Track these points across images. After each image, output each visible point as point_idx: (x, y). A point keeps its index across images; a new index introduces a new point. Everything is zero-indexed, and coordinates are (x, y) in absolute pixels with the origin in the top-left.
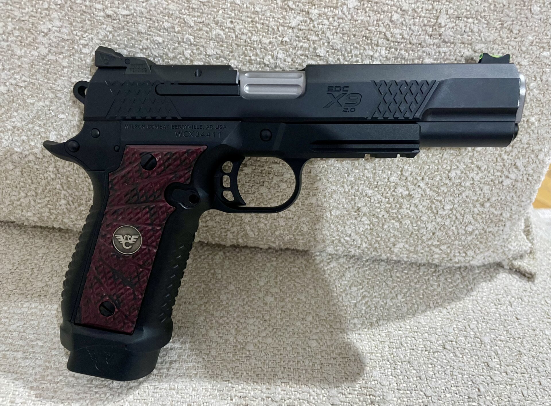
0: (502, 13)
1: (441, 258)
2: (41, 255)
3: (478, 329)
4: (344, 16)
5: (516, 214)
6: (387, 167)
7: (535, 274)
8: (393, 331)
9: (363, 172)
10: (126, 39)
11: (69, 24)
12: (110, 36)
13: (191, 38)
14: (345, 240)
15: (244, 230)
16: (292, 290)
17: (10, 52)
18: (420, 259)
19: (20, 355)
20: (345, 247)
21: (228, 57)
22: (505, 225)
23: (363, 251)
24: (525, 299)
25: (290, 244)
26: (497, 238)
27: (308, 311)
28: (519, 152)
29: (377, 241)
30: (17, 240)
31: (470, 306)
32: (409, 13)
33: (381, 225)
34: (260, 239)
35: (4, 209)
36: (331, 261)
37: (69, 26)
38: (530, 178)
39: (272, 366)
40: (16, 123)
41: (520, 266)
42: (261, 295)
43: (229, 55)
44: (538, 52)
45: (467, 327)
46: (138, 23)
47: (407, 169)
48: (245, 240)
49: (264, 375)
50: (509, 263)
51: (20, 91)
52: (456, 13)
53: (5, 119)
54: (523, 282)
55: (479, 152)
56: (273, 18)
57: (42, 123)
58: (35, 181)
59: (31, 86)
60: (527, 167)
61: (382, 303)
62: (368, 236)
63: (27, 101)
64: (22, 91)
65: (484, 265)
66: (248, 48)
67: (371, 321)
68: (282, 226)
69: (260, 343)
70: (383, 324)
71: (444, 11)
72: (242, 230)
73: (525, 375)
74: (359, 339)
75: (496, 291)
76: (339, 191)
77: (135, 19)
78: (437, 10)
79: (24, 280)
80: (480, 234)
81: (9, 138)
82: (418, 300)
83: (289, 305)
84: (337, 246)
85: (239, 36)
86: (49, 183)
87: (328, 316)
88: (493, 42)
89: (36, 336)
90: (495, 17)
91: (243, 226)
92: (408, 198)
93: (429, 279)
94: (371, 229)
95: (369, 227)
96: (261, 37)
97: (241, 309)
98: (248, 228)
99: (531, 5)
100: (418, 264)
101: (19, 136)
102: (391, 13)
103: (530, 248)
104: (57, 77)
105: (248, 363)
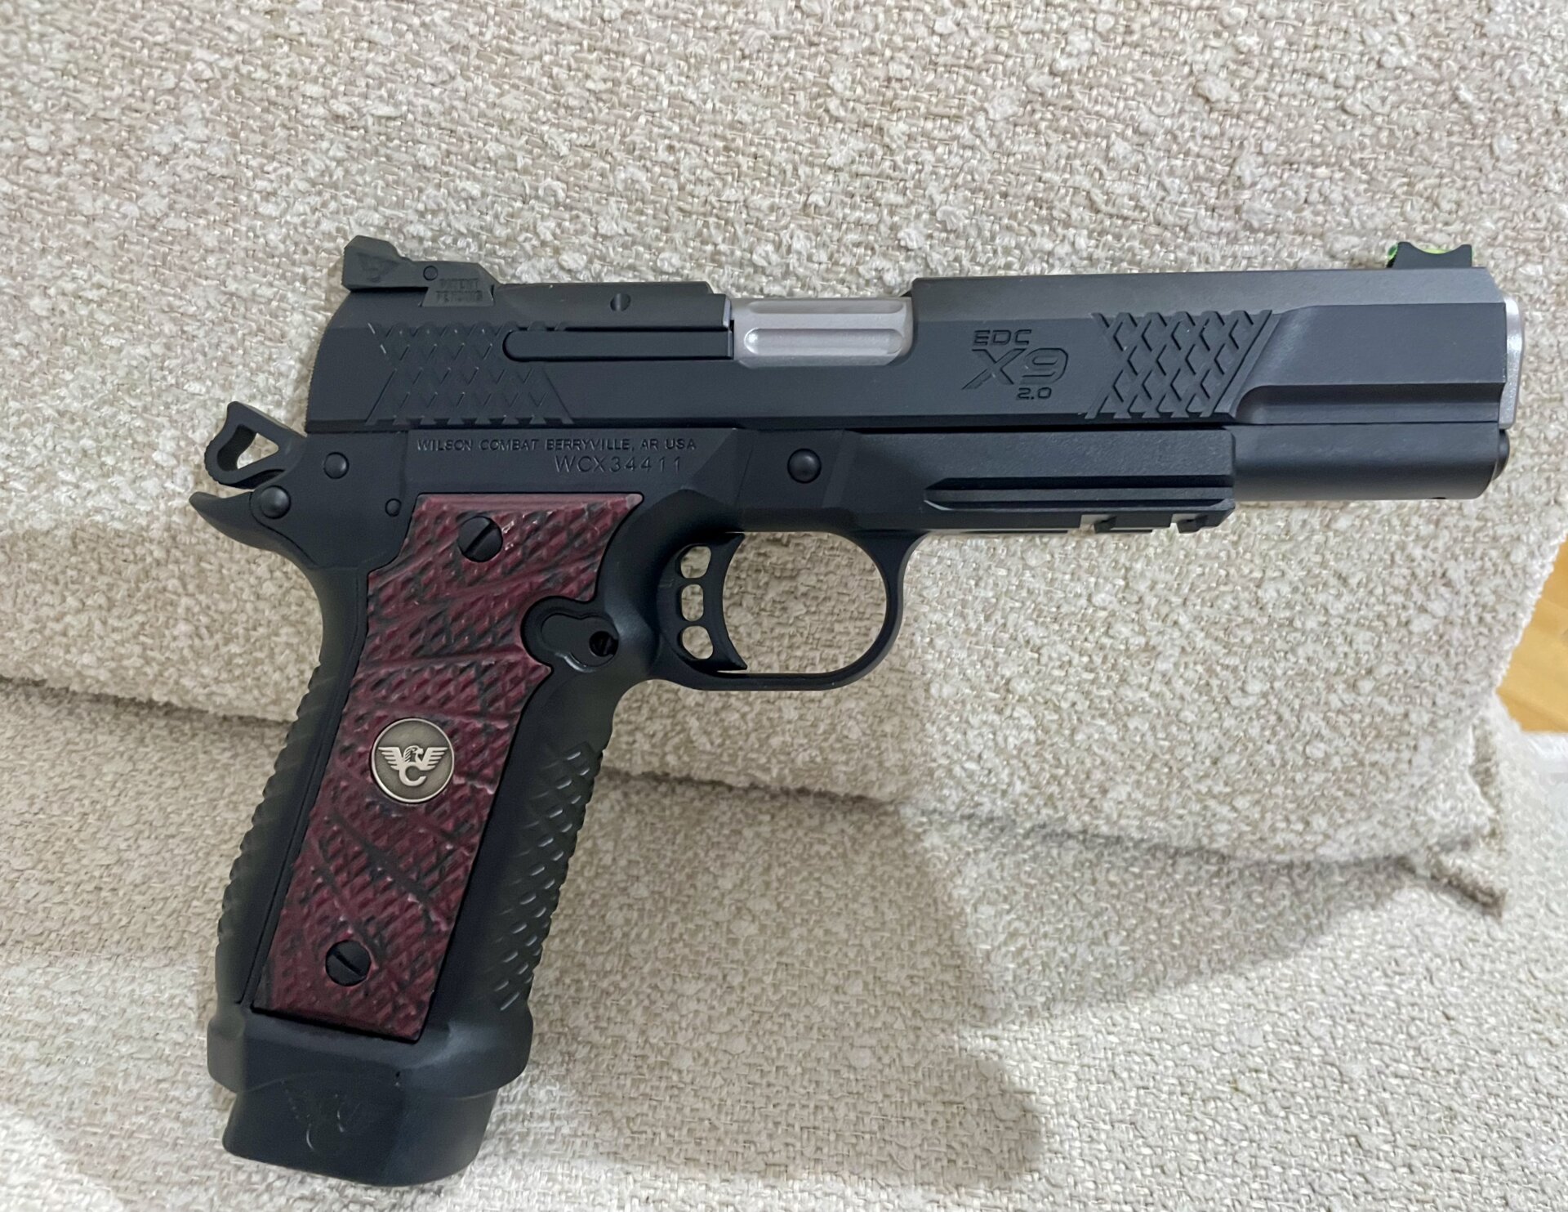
0: (1411, 155)
1: (1235, 835)
2: (109, 778)
3: (1333, 1038)
4: (978, 142)
5: (1446, 716)
6: (1086, 564)
7: (1503, 895)
8: (1091, 1033)
9: (1019, 575)
10: (381, 183)
11: (228, 134)
12: (339, 173)
13: (559, 187)
14: (963, 768)
15: (683, 730)
16: (811, 907)
17: (64, 204)
18: (1175, 832)
19: (31, 1050)
20: (965, 790)
21: (655, 244)
22: (1415, 748)
23: (1016, 803)
24: (1473, 964)
25: (810, 776)
26: (1395, 784)
27: (852, 967)
28: (1455, 540)
29: (1054, 777)
30: (48, 733)
31: (1313, 975)
32: (1158, 140)
33: (1067, 732)
34: (725, 758)
35: (17, 642)
36: (925, 832)
37: (229, 139)
38: (1488, 617)
39: (742, 1116)
40: (68, 401)
41: (1461, 869)
42: (722, 915)
43: (658, 239)
44: (1512, 265)
45: (1303, 1032)
46: (417, 142)
47: (1142, 574)
48: (686, 758)
49: (719, 1140)
50: (1429, 861)
51: (84, 312)
52: (1283, 151)
53: (39, 390)
54: (1469, 915)
55: (1344, 533)
56: (785, 140)
57: (140, 404)
58: (108, 565)
59: (116, 299)
60: (1479, 583)
61: (1065, 955)
62: (1030, 761)
63: (103, 341)
64: (91, 314)
65: (1359, 863)
66: (712, 220)
67: (1029, 1003)
68: (789, 722)
69: (713, 1051)
70: (1064, 1012)
71: (1250, 146)
72: (678, 728)
73: (1465, 1177)
74: (994, 1052)
75: (1389, 936)
76: (950, 629)
77: (410, 130)
78: (1231, 141)
79: (58, 843)
80: (1347, 769)
81: (46, 442)
82: (1166, 950)
83: (800, 950)
84: (942, 787)
85: (690, 187)
86: (147, 573)
87: (907, 983)
88: (1384, 231)
89: (81, 999)
90: (1390, 163)
91: (680, 716)
92: (1143, 657)
93: (1199, 893)
94: (1038, 742)
95: (1032, 738)
96: (747, 192)
97: (662, 953)
98: (693, 723)
99: (1492, 136)
100: (1172, 851)
101: (72, 438)
102: (1108, 137)
103: (1491, 820)
104: (189, 279)
105: (674, 1106)
